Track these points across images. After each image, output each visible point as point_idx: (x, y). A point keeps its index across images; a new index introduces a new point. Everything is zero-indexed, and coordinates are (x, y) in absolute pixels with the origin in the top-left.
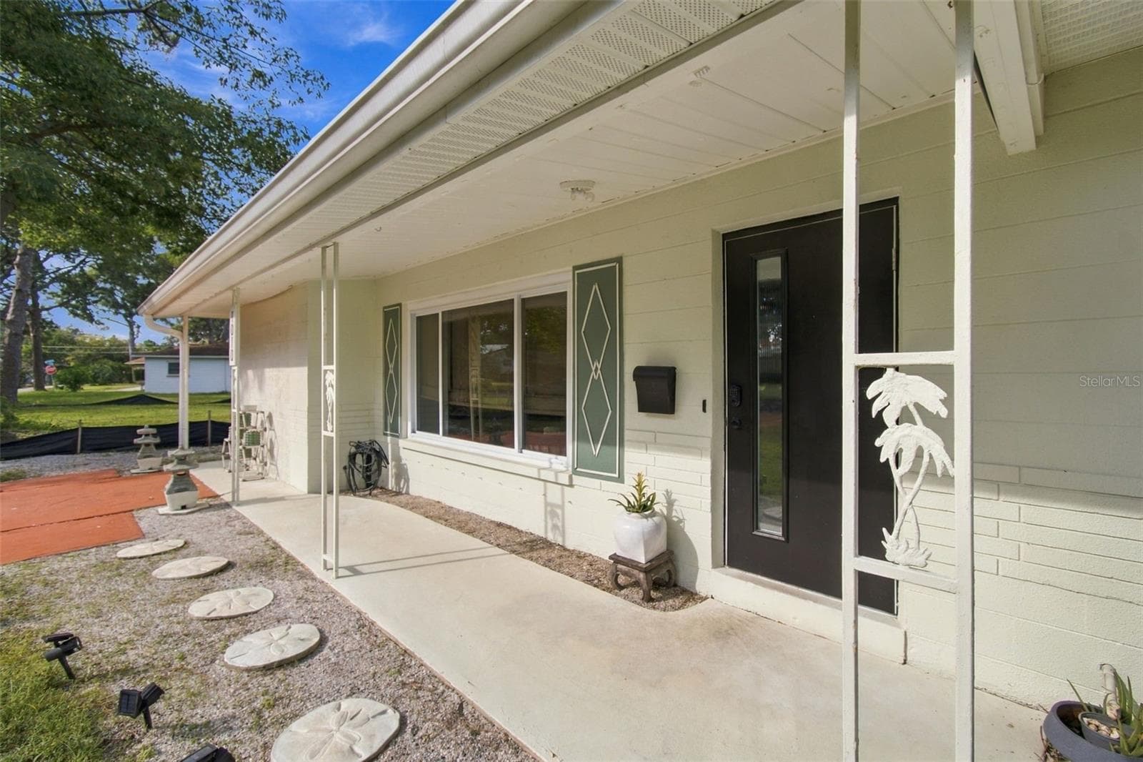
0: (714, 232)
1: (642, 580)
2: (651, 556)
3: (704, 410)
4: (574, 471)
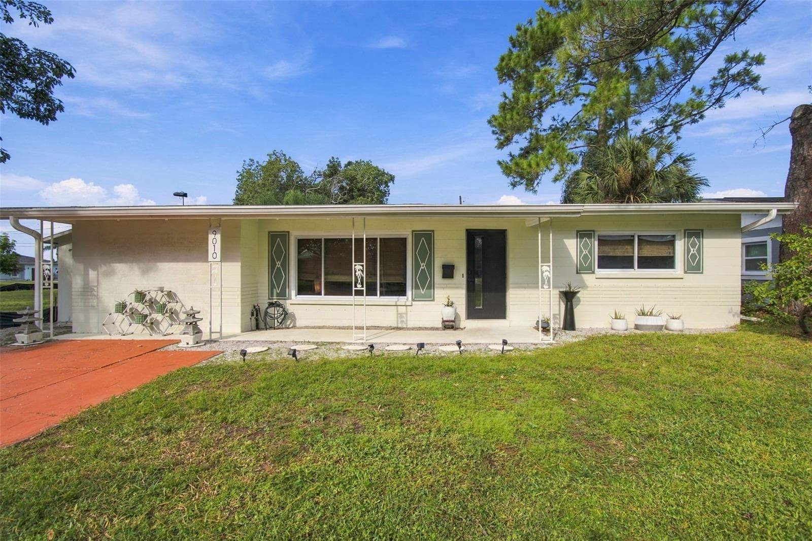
0: (464, 228)
3: (463, 277)
4: (413, 300)
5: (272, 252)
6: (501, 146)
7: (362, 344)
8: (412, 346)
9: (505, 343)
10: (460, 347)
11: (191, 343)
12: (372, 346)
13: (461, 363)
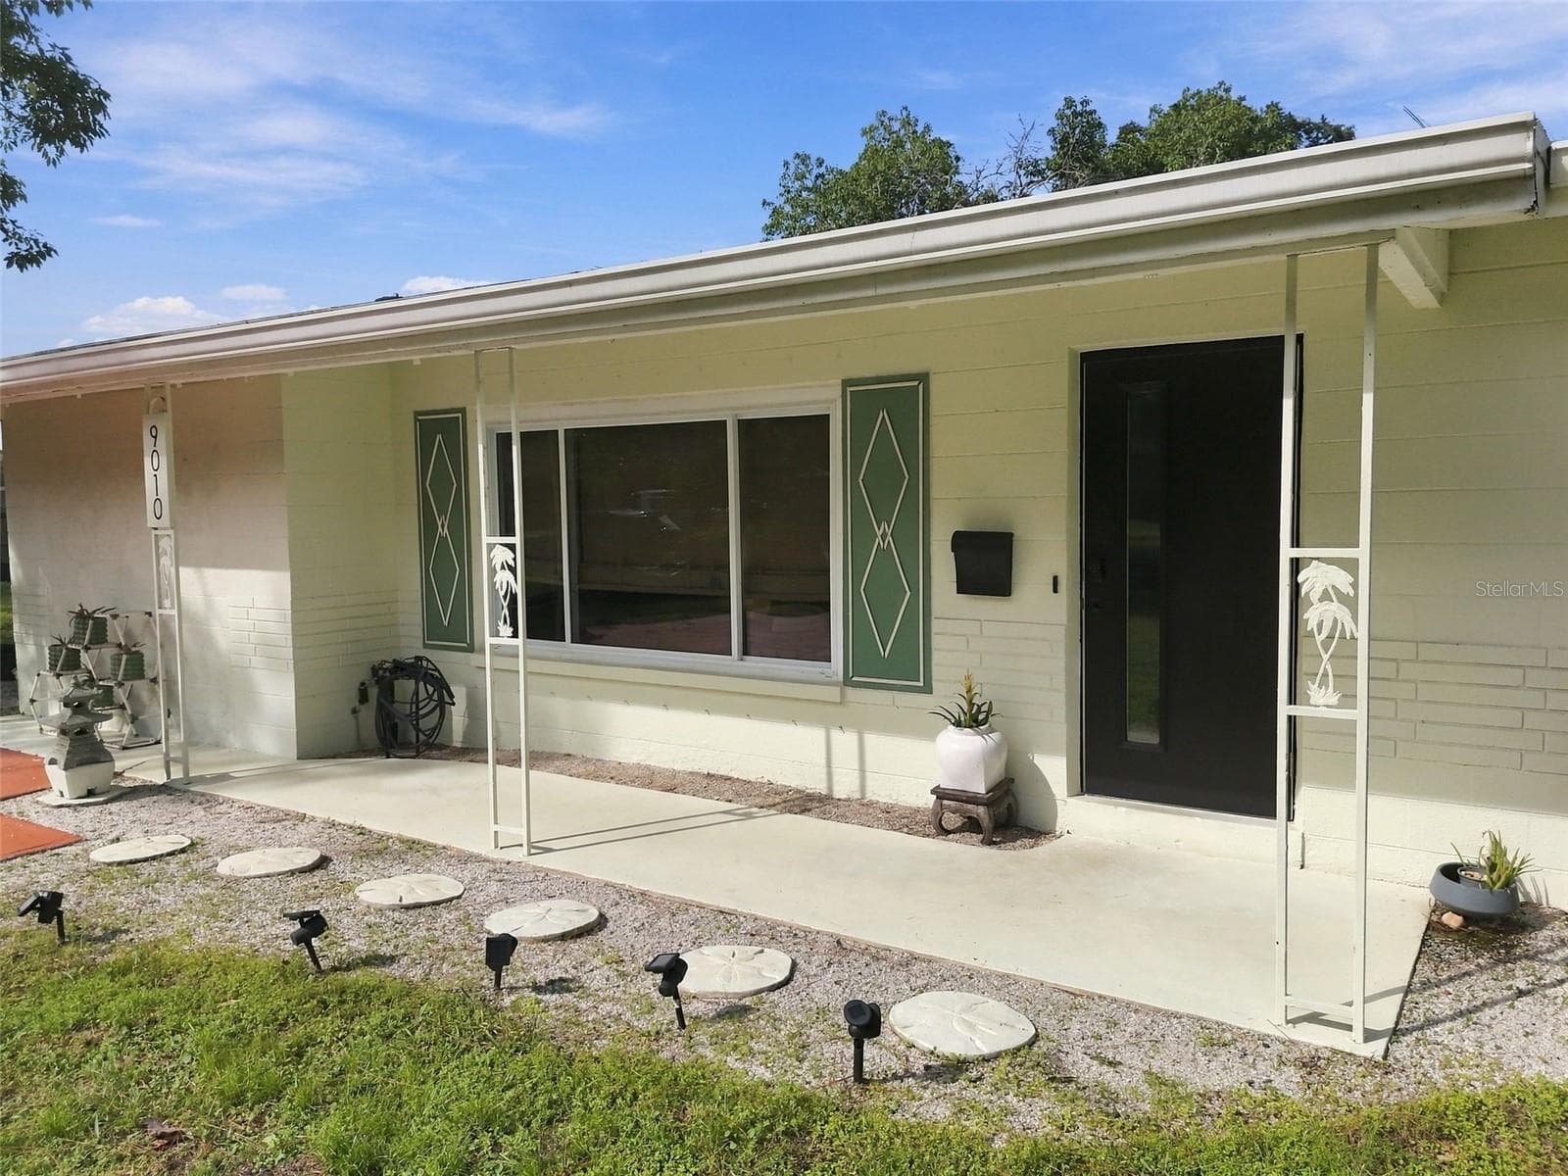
0: (1072, 352)
1: (982, 814)
2: (990, 786)
3: (1055, 590)
4: (847, 682)
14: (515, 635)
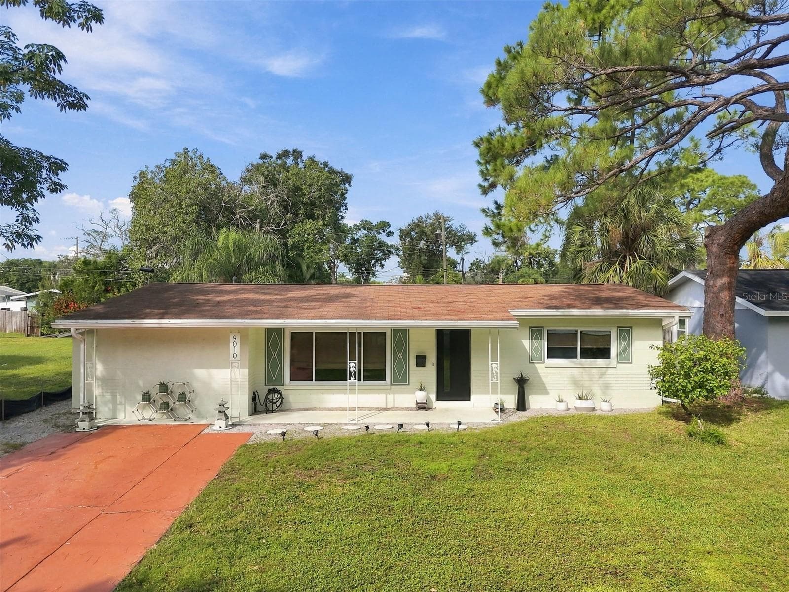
3: (433, 365)
4: (391, 385)
5: (268, 344)
6: (485, 192)
7: (355, 424)
8: (394, 426)
9: (459, 423)
10: (428, 427)
11: (223, 426)
12: (367, 427)
13: (428, 437)
14: (355, 379)
